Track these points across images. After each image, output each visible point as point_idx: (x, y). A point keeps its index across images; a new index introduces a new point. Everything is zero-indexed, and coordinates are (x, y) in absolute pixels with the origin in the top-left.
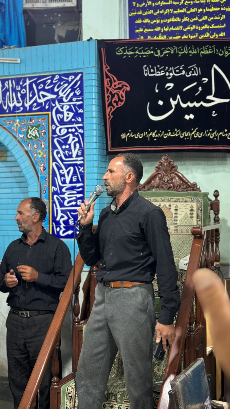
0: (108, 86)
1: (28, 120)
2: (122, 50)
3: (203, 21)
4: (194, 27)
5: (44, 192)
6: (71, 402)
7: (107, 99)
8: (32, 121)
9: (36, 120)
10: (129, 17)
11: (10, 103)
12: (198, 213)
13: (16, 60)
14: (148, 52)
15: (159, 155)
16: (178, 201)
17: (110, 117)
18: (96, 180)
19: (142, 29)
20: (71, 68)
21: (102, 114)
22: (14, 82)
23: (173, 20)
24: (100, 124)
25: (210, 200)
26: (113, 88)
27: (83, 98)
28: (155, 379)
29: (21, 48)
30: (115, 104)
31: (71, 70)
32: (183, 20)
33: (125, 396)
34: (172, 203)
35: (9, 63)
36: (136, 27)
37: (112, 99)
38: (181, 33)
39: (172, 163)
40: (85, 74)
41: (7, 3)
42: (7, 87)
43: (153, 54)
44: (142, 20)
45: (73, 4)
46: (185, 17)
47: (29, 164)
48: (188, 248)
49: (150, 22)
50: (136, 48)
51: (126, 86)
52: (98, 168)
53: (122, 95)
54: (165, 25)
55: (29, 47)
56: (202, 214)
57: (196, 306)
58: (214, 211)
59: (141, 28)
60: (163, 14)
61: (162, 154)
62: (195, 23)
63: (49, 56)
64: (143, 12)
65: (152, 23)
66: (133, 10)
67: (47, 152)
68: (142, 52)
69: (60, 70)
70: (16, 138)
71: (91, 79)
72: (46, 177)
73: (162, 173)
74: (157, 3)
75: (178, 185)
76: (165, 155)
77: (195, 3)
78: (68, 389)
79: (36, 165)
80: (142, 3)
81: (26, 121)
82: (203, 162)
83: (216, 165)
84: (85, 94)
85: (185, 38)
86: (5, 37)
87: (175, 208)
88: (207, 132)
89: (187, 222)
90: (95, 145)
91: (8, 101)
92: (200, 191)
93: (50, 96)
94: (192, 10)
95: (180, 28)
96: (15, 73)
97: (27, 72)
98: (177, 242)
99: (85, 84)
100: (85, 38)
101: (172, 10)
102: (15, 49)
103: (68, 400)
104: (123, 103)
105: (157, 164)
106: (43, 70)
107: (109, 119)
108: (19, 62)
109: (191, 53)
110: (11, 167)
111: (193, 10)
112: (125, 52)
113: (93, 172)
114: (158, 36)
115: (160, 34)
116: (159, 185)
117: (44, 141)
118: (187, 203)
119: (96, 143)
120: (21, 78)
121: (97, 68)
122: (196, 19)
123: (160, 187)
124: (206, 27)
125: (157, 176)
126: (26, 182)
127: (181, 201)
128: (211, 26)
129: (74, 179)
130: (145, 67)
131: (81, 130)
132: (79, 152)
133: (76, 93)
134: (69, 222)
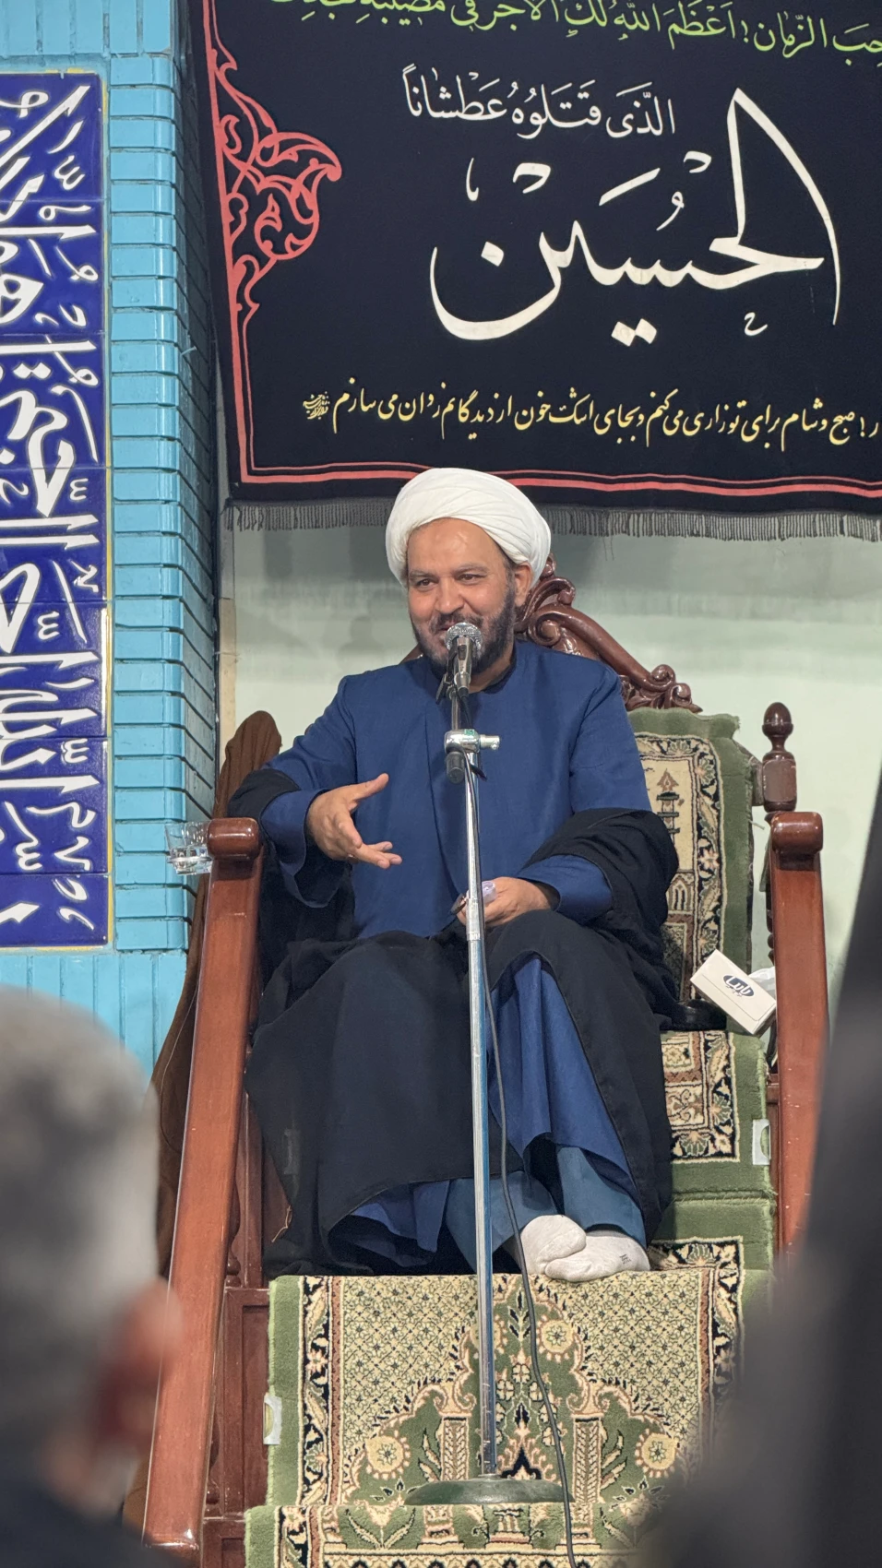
0: (229, 153)
7: (227, 218)
12: (698, 809)
14: (422, 3)
17: (246, 309)
20: (36, 53)
25: (744, 755)
26: (255, 164)
27: (97, 209)
30: (266, 247)
31: (29, 60)
37: (251, 217)
40: (114, 86)
43: (447, 14)
51: (323, 160)
53: (300, 202)
56: (718, 817)
68: (391, 3)
84: (108, 190)
88: (722, 411)
90: (167, 454)
92: (698, 710)
104: (306, 243)
107: (241, 316)
109: (623, 29)
119: (170, 444)
129: (46, 627)
130: (407, 75)
131: (85, 372)
132: (75, 489)
133: (58, 182)
134: (16, 858)
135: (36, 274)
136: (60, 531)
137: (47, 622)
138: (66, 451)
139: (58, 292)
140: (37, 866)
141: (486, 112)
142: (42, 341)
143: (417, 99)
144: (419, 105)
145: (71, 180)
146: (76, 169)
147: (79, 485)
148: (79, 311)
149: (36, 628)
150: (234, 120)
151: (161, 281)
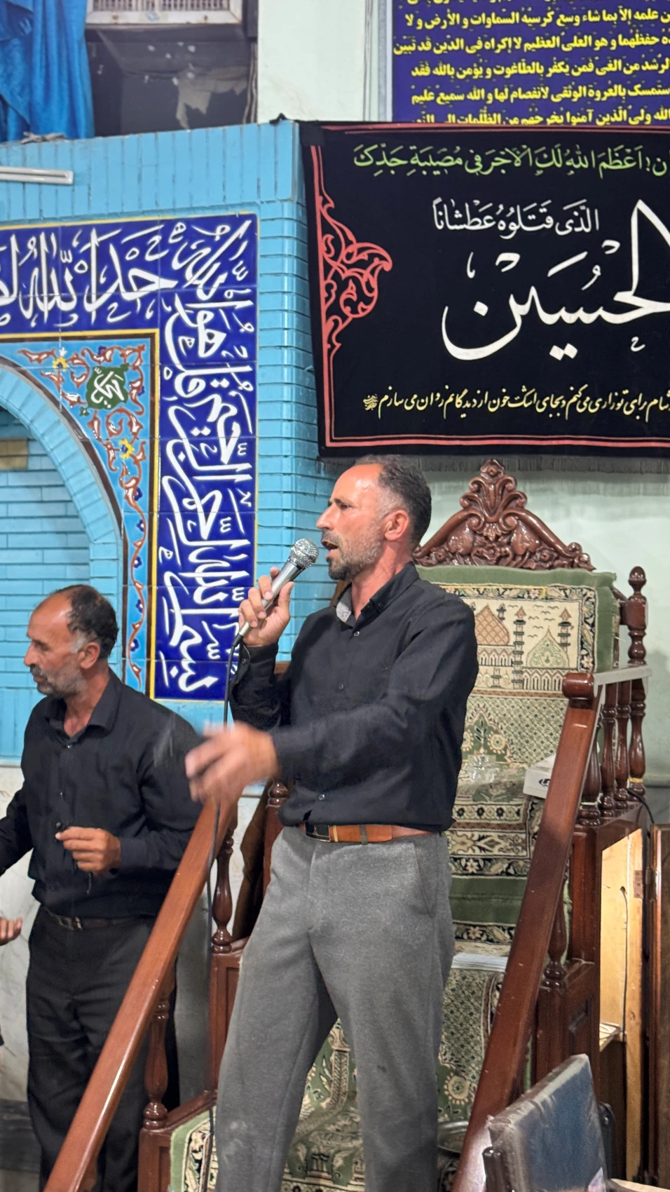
0: (327, 257)
1: (93, 353)
2: (370, 152)
3: (609, 73)
4: (583, 90)
5: (136, 562)
6: (199, 1179)
7: (323, 294)
8: (104, 355)
9: (115, 350)
10: (395, 57)
11: (42, 299)
12: (582, 632)
13: (63, 176)
14: (448, 161)
15: (472, 460)
16: (526, 596)
17: (333, 346)
18: (289, 531)
19: (431, 93)
20: (223, 203)
21: (309, 338)
22: (53, 238)
23: (522, 69)
24: (303, 369)
25: (618, 596)
26: (342, 262)
27: (254, 291)
28: (446, 1116)
29: (76, 141)
30: (347, 310)
31: (220, 207)
32: (552, 71)
33: (356, 1163)
34: (507, 603)
35: (40, 184)
36: (413, 87)
37: (339, 294)
38: (546, 108)
39: (510, 486)
40: (263, 220)
41: (40, 8)
42: (33, 254)
43: (463, 166)
44: (432, 68)
45: (232, 15)
46: (558, 61)
47: (93, 479)
48: (551, 734)
49: (455, 75)
50: (413, 148)
51: (382, 258)
52: (294, 495)
53: (368, 283)
54: (499, 83)
55: (100, 139)
56: (594, 637)
57: (572, 905)
58: (630, 628)
59: (429, 91)
60: (491, 50)
61: (482, 458)
62: (587, 79)
63: (157, 165)
64: (433, 45)
65: (460, 77)
66: (405, 37)
67: (147, 447)
68: (428, 161)
69: (188, 206)
70: (56, 403)
71: (280, 235)
72: (141, 518)
73: (481, 513)
74: (477, 19)
75: (527, 549)
76: (493, 464)
77: (588, 21)
78: (190, 1140)
79: (114, 482)
80: (434, 18)
81: (86, 352)
82: (602, 486)
83: (639, 494)
84: (259, 279)
85: (556, 123)
86: (30, 107)
87: (516, 618)
88: (613, 396)
89: (550, 658)
90: (287, 429)
91: (37, 295)
92: (592, 569)
93: (160, 283)
94: (578, 43)
95: (542, 94)
96: (57, 213)
97: (93, 211)
98: (520, 716)
99: (261, 248)
100: (265, 114)
101: (518, 41)
102: (59, 142)
103: (190, 1172)
104: (370, 308)
105: (468, 487)
106: (140, 206)
107: (330, 351)
108: (70, 181)
109: (571, 168)
110: (40, 487)
111: (581, 41)
112: (381, 159)
113: (280, 507)
114: (476, 116)
115: (483, 109)
116: (471, 550)
117: (140, 413)
118: (552, 604)
119: (289, 423)
120: (74, 229)
121: (298, 203)
122: (590, 68)
123: (475, 555)
124: (618, 91)
125: (467, 522)
126: (84, 532)
127: (533, 597)
128: (633, 90)
129: (224, 526)
130: (437, 205)
131: (246, 383)
132: (241, 449)
133: (235, 277)
134: (207, 652)
135: (222, 328)
136: (232, 472)
137: (225, 523)
138: (236, 427)
139: (235, 338)
140: (218, 657)
141: (483, 224)
142: (225, 366)
143: (441, 218)
144: (442, 222)
145: (241, 274)
146: (244, 269)
147: (242, 447)
148: (244, 349)
149: (220, 526)
150: (330, 237)
151: (286, 331)
